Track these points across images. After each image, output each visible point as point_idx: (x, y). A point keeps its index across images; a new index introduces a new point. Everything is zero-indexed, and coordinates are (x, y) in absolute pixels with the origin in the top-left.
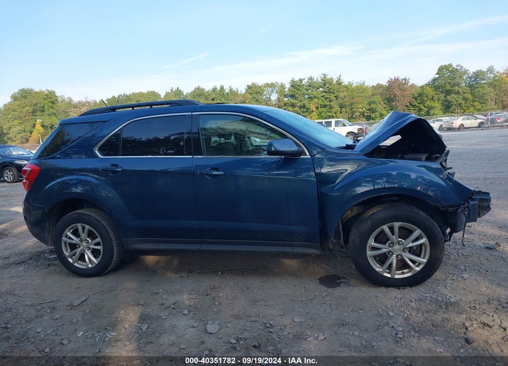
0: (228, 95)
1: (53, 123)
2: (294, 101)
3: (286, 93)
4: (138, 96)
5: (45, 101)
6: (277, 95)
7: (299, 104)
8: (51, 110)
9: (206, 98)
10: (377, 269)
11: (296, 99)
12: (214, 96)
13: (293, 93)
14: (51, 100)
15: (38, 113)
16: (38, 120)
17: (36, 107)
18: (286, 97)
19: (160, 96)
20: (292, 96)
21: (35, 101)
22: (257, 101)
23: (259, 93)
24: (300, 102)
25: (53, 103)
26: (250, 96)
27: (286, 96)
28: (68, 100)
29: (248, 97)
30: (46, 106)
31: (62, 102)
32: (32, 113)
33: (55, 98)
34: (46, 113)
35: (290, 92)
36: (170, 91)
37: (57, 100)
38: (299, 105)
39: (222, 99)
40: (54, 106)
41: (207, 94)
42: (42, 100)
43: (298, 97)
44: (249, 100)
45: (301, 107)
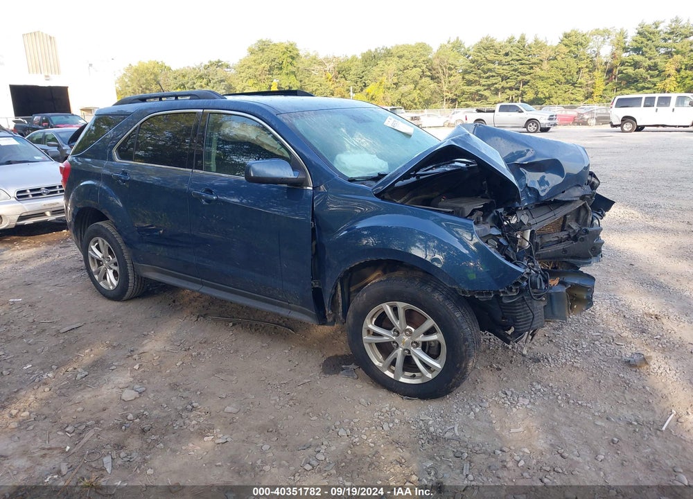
0: (530, 48)
1: (291, 85)
2: (638, 58)
3: (627, 45)
4: (402, 49)
5: (285, 56)
6: (611, 47)
7: (648, 63)
8: (290, 68)
9: (497, 53)
10: (377, 363)
11: (643, 54)
12: (508, 49)
13: (639, 46)
14: (291, 54)
15: (276, 71)
16: (275, 81)
17: (273, 63)
18: (627, 52)
19: (432, 49)
20: (637, 50)
21: (273, 56)
22: (575, 58)
23: (581, 44)
24: (650, 59)
25: (293, 58)
26: (566, 50)
27: (625, 50)
28: (314, 54)
29: (561, 51)
30: (284, 63)
31: (306, 56)
32: (269, 71)
33: (295, 52)
34: (285, 71)
35: (634, 44)
36: (446, 43)
37: (298, 55)
38: (646, 65)
39: (520, 54)
40: (294, 62)
41: (497, 47)
42: (281, 55)
43: (646, 52)
44: (563, 56)
45: (650, 68)
